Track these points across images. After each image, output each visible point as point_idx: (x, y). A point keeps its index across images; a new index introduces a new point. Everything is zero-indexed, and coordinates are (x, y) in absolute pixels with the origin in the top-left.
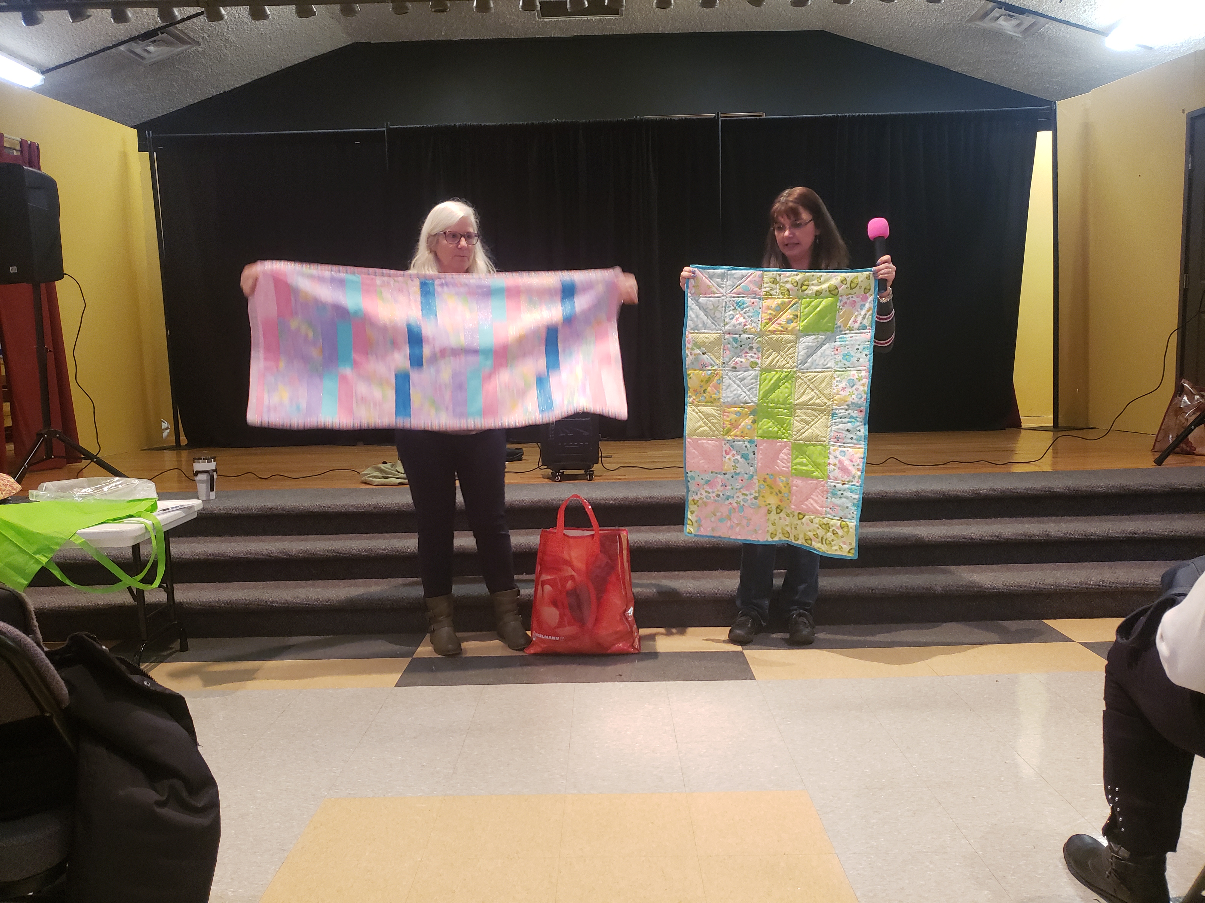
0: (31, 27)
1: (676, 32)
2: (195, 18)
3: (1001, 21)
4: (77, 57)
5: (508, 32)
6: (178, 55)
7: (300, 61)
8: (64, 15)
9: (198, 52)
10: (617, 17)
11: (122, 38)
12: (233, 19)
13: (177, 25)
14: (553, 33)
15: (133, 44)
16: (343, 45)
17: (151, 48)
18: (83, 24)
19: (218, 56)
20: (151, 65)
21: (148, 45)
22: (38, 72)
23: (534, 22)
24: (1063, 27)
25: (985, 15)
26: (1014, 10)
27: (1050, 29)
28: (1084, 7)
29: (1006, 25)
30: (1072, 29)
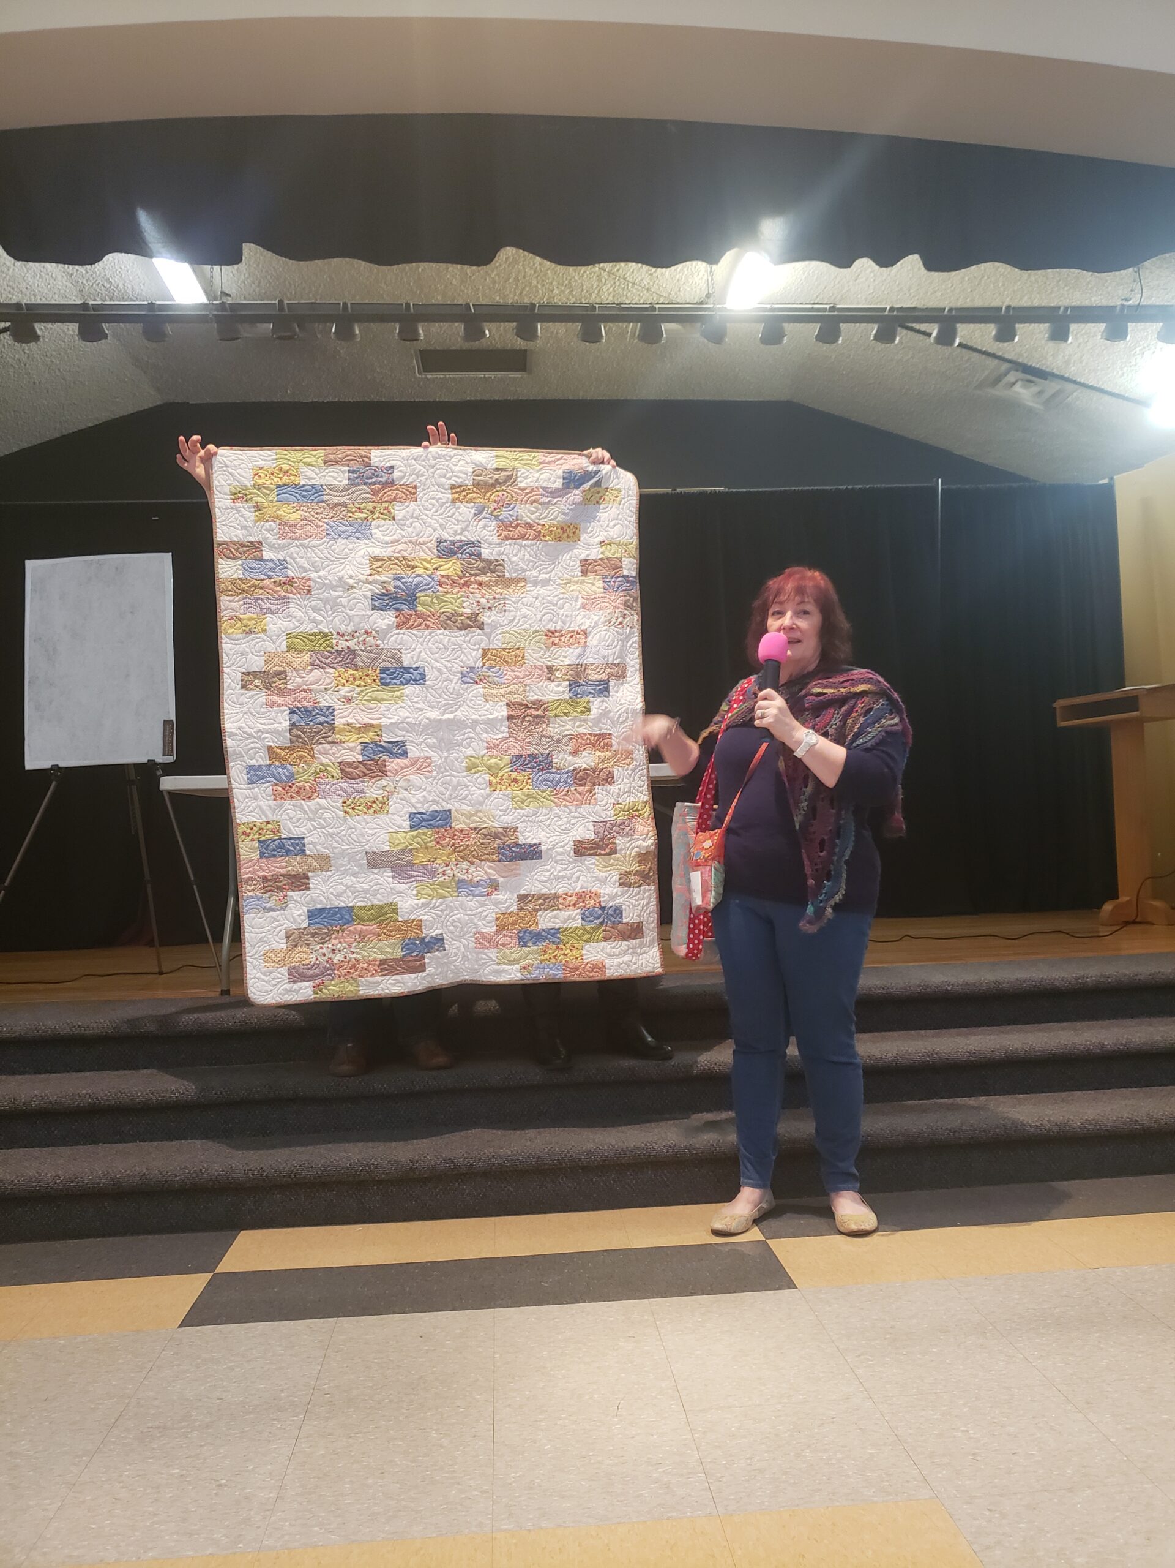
1: (601, 398)
3: (1018, 388)
5: (378, 392)
7: (90, 425)
10: (522, 374)
14: (438, 395)
16: (151, 406)
23: (413, 378)
24: (1096, 396)
25: (998, 380)
26: (1033, 373)
27: (1079, 398)
28: (1122, 369)
29: (1024, 393)
30: (1106, 398)
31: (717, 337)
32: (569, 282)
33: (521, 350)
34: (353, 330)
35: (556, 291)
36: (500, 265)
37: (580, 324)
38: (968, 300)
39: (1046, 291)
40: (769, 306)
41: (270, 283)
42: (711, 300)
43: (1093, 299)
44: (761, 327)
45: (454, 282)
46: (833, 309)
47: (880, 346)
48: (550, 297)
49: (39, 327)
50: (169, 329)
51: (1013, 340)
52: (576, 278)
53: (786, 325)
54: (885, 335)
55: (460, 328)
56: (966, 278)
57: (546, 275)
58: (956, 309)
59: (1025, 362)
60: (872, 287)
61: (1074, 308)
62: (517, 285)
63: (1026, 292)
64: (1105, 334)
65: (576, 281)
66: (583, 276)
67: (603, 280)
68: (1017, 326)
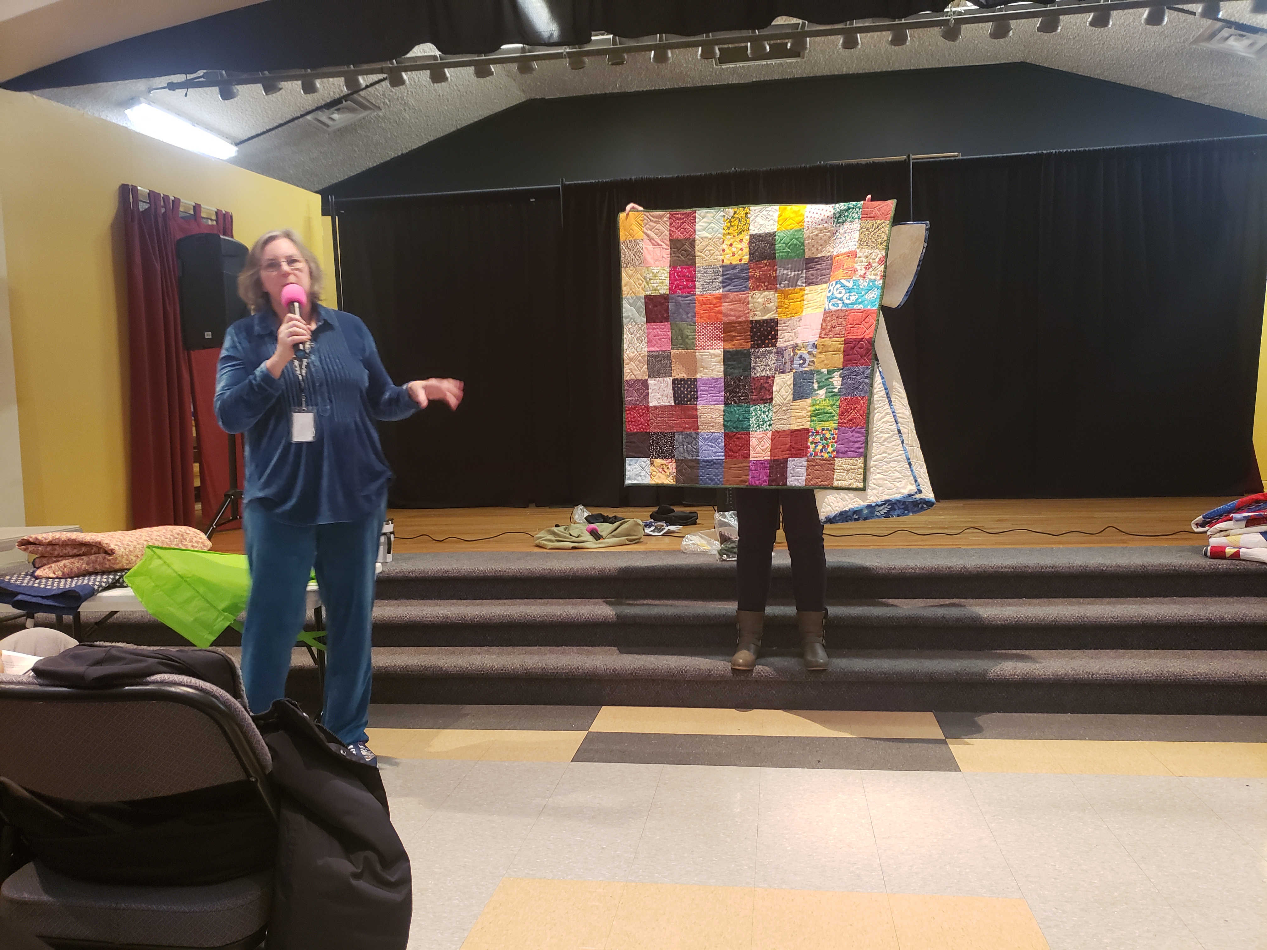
0: (226, 101)
1: (861, 72)
2: (378, 85)
3: (1232, 42)
4: (268, 128)
5: (684, 81)
6: (360, 120)
7: (476, 120)
8: (258, 88)
9: (379, 117)
10: (799, 59)
11: (309, 108)
12: (413, 83)
13: (361, 93)
14: (730, 79)
15: (320, 113)
16: (518, 102)
17: (336, 116)
18: (274, 97)
19: (397, 119)
20: (335, 132)
21: (333, 113)
22: (232, 144)
23: (711, 70)
25: (1212, 36)
26: (1245, 29)
29: (1236, 45)
34: (667, 53)
47: (1096, 32)
59: (1237, 20)
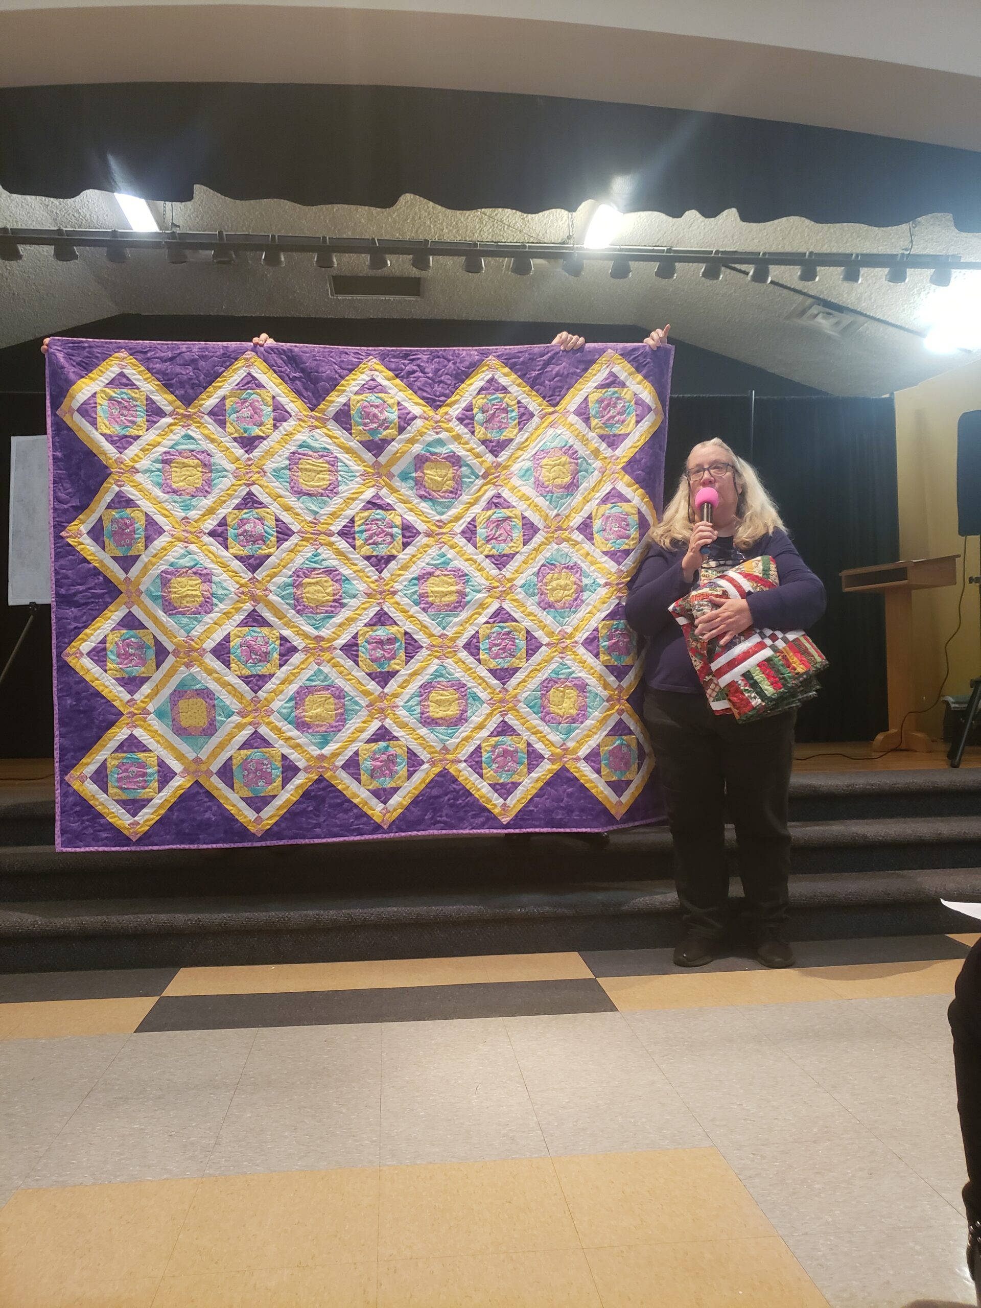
1: (480, 319)
3: (820, 319)
5: (297, 310)
10: (416, 298)
14: (346, 313)
16: (109, 316)
23: (326, 299)
24: (882, 327)
25: (803, 312)
26: (832, 307)
27: (869, 328)
28: (903, 305)
29: (824, 323)
30: (891, 329)
31: (576, 271)
32: (457, 224)
33: (415, 278)
34: (280, 258)
35: (446, 230)
36: (401, 208)
37: (464, 258)
38: (780, 247)
39: (843, 241)
40: (618, 247)
41: (211, 218)
42: (571, 241)
43: (880, 248)
44: (611, 263)
45: (363, 221)
46: (669, 251)
47: (708, 282)
48: (440, 235)
49: (21, 248)
50: (128, 252)
51: (814, 279)
52: (462, 220)
53: (632, 264)
54: (711, 274)
55: (366, 258)
56: (779, 229)
57: (437, 217)
58: (770, 254)
59: (826, 298)
60: (702, 235)
61: (864, 255)
62: (413, 224)
63: (826, 241)
64: (888, 277)
65: (462, 222)
66: (468, 218)
67: (484, 222)
68: (818, 268)
